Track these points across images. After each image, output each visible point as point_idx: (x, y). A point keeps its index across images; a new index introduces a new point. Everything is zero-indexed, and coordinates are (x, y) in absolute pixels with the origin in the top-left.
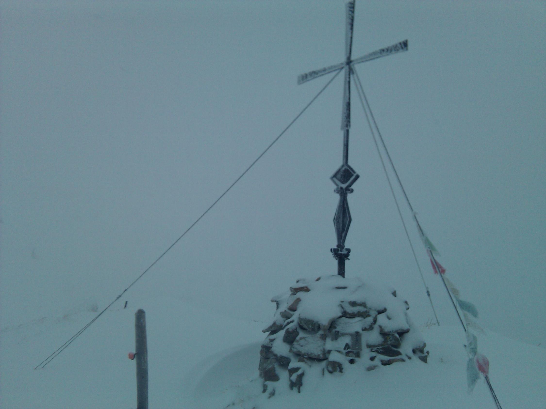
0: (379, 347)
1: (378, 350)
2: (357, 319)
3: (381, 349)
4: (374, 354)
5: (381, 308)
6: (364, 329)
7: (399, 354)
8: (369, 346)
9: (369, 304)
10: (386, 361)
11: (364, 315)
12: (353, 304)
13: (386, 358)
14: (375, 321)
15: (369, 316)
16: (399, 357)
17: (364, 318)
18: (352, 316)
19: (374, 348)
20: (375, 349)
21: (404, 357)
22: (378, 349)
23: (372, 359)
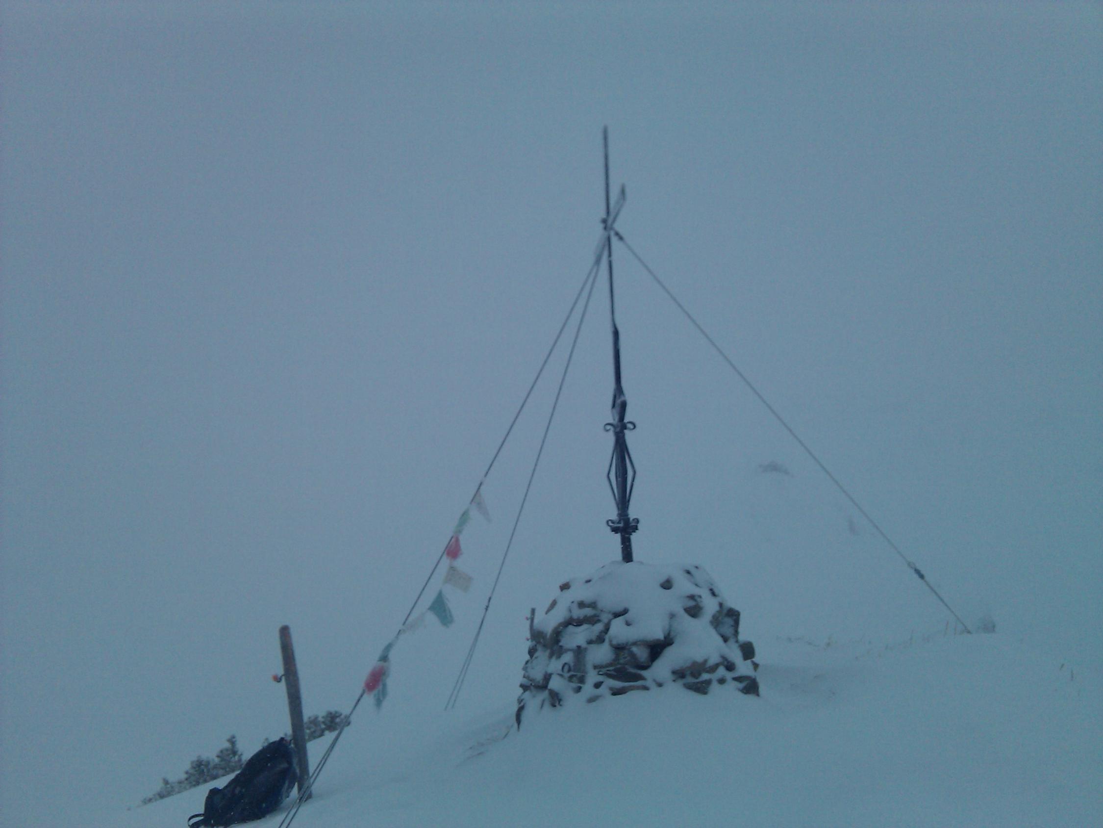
0: (608, 669)
1: (608, 672)
2: (585, 626)
3: (613, 670)
4: (600, 678)
5: (619, 608)
6: (590, 642)
7: (641, 678)
8: (595, 667)
9: (600, 605)
10: (617, 689)
11: (592, 620)
12: (582, 605)
13: (618, 684)
14: (607, 629)
15: (599, 621)
16: (640, 683)
17: (593, 625)
18: (579, 623)
19: (602, 670)
20: (604, 670)
21: (649, 683)
22: (608, 670)
23: (598, 685)
